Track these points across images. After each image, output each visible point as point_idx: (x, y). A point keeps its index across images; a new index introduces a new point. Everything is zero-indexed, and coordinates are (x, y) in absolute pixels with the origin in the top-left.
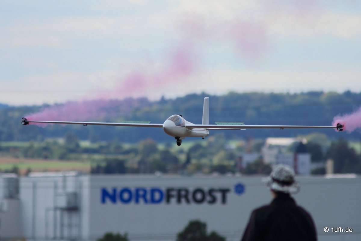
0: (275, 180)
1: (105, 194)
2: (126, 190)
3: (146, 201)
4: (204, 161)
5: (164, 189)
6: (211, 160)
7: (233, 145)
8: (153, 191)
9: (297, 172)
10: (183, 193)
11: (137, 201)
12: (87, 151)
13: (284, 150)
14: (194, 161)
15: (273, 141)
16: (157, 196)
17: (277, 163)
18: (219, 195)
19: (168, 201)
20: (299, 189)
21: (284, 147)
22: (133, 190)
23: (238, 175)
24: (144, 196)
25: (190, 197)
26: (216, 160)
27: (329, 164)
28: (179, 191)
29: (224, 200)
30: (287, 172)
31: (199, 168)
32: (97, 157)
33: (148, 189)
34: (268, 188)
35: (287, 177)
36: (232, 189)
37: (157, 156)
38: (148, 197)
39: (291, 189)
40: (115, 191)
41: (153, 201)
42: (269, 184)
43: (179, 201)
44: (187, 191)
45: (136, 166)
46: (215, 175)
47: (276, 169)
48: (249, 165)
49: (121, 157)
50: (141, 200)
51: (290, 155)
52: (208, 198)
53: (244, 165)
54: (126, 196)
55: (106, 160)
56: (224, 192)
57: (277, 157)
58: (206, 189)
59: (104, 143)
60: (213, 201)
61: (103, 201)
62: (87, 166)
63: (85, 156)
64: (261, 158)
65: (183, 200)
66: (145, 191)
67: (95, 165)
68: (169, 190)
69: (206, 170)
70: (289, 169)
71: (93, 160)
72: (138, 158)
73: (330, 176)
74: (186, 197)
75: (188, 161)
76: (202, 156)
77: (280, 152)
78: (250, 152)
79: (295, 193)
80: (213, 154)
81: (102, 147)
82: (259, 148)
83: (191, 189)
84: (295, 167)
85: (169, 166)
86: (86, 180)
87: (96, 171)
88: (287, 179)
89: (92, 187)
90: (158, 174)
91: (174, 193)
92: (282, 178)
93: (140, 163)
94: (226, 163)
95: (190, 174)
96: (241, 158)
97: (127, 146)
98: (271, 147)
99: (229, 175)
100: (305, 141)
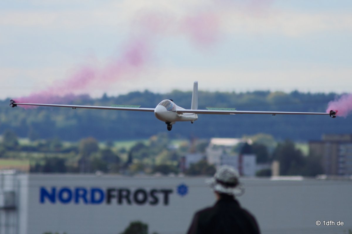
0: (219, 182)
1: (44, 193)
2: (65, 190)
3: (86, 201)
4: (147, 161)
5: (104, 189)
6: (154, 160)
7: (177, 145)
8: (94, 191)
9: (241, 174)
10: (124, 193)
11: (77, 201)
12: (26, 149)
13: (229, 151)
14: (135, 161)
15: (217, 141)
16: (97, 196)
17: (222, 164)
18: (161, 197)
19: (109, 201)
20: (243, 191)
21: (228, 147)
22: (73, 189)
23: (181, 176)
24: (84, 197)
25: (132, 197)
26: (159, 160)
27: (275, 166)
28: (120, 191)
29: (166, 201)
30: (231, 173)
31: (141, 168)
32: (36, 155)
33: (88, 189)
34: (212, 190)
35: (231, 179)
36: (175, 189)
37: (98, 155)
38: (89, 197)
39: (235, 191)
40: (54, 190)
41: (93, 201)
42: (212, 185)
43: (120, 202)
44: (128, 192)
45: (76, 165)
46: (158, 175)
47: (220, 170)
48: (193, 166)
49: (61, 156)
50: (81, 200)
51: (235, 156)
52: (150, 199)
53: (188, 166)
54: (65, 195)
55: (46, 159)
56: (167, 193)
57: (221, 158)
58: (148, 189)
59: (43, 142)
60: (155, 202)
61: (42, 200)
62: (26, 164)
63: (24, 154)
64: (205, 158)
65: (124, 201)
66: (85, 191)
67: (34, 163)
68: (110, 191)
69: (148, 170)
70: (233, 170)
71: (32, 159)
72: (78, 157)
73: (275, 178)
74: (127, 197)
75: (130, 160)
76: (145, 155)
77: (225, 153)
78: (194, 152)
79: (240, 195)
80: (155, 154)
81: (41, 146)
82: (203, 148)
83: (133, 190)
84: (240, 169)
85: (111, 166)
86: (24, 179)
87: (34, 170)
88: (232, 181)
89: (30, 186)
90: (99, 173)
91: (115, 193)
92: (226, 179)
93: (80, 162)
94: (169, 163)
95: (132, 175)
96: (184, 158)
97: (67, 145)
98: (216, 147)
99: (172, 175)
100: (250, 142)
